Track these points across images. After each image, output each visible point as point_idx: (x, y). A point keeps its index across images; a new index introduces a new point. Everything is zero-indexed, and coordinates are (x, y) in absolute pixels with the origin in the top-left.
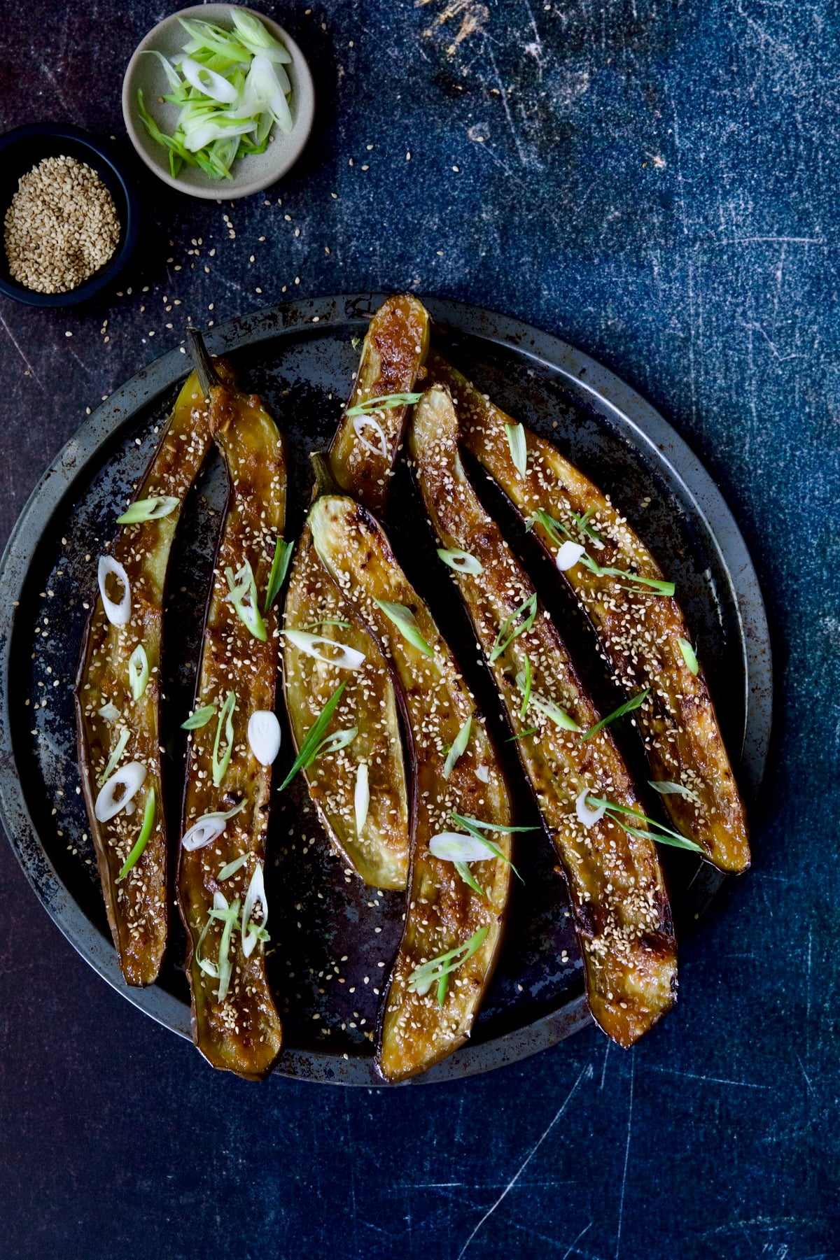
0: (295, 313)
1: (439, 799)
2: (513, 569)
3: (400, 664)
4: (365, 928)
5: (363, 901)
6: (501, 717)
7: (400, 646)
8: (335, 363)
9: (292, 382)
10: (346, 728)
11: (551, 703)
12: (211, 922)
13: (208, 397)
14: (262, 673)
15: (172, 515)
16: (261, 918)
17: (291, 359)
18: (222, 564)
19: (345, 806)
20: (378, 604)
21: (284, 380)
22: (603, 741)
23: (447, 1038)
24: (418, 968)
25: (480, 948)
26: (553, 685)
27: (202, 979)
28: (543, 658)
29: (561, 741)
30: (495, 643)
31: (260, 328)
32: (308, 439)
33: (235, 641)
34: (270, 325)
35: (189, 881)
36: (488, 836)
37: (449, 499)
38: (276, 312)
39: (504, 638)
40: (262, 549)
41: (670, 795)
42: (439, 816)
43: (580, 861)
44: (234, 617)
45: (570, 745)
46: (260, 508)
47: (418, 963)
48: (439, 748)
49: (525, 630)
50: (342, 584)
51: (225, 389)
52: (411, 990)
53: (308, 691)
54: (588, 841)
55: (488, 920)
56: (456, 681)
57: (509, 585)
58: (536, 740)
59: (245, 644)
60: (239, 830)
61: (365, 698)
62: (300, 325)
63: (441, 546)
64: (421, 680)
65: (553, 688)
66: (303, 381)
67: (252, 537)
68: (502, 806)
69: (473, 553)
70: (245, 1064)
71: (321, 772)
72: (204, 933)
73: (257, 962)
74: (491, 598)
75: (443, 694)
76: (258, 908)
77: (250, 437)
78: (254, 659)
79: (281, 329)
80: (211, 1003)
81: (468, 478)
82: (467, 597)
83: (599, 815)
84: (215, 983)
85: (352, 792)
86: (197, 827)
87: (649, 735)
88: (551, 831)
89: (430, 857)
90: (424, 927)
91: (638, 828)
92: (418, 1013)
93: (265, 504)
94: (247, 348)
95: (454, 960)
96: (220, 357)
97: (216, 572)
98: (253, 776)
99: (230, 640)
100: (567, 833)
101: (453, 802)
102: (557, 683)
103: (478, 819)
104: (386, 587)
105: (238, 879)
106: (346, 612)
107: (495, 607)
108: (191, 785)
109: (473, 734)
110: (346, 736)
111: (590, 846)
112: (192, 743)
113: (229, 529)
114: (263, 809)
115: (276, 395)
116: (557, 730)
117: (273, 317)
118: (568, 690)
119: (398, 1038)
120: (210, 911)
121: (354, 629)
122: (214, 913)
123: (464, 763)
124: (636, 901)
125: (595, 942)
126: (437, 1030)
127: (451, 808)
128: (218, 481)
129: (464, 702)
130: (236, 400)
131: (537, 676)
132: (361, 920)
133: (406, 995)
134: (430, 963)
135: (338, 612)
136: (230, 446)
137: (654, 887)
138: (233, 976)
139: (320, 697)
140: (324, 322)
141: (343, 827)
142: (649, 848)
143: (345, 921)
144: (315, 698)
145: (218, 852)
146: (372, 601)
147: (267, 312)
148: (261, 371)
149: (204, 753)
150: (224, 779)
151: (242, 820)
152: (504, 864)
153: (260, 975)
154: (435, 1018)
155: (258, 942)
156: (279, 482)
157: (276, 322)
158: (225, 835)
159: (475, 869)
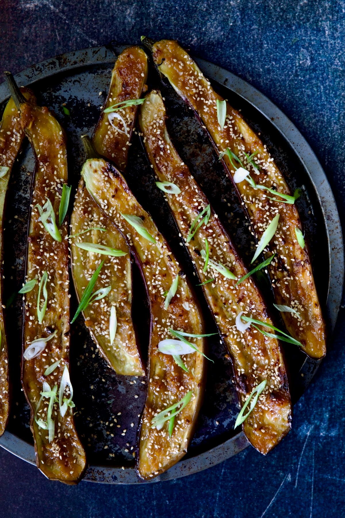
0: (65, 60)
1: (163, 321)
2: (197, 191)
3: (138, 248)
4: (130, 396)
5: (127, 381)
6: (194, 273)
7: (137, 238)
8: (90, 86)
9: (67, 99)
10: (104, 287)
11: (220, 265)
12: (42, 398)
13: (19, 110)
14: (61, 259)
15: (5, 176)
16: (69, 395)
17: (65, 86)
18: (34, 201)
19: (105, 330)
20: (123, 217)
21: (63, 97)
22: (249, 285)
23: (174, 453)
24: (156, 415)
25: (189, 402)
26: (221, 254)
27: (40, 431)
28: (215, 240)
29: (227, 286)
30: (189, 233)
31: (47, 69)
32: (78, 129)
33: (45, 243)
34: (52, 68)
35: (29, 377)
36: (190, 340)
37: (162, 153)
38: (55, 60)
39: (193, 230)
40: (56, 191)
41: (285, 313)
42: (164, 331)
43: (239, 352)
44: (43, 230)
45: (232, 287)
46: (53, 169)
47: (155, 412)
48: (162, 293)
49: (203, 225)
50: (103, 207)
51: (29, 105)
52: (153, 428)
53: (84, 267)
54: (243, 340)
55: (193, 386)
56: (168, 256)
57: (195, 200)
58: (213, 286)
59: (50, 244)
60: (54, 347)
61: (115, 270)
62: (69, 67)
63: (158, 180)
64: (150, 257)
65: (221, 256)
66: (73, 97)
67: (49, 185)
68: (198, 323)
69: (175, 183)
70: (66, 476)
71: (92, 312)
72: (38, 405)
73: (69, 419)
74: (186, 208)
75: (163, 264)
76: (67, 389)
77: (44, 130)
78: (56, 252)
79: (58, 70)
80: (45, 444)
81: (171, 141)
82: (173, 208)
83: (248, 326)
84: (46, 432)
85: (108, 321)
86: (31, 347)
87: (274, 279)
88: (222, 335)
89: (159, 353)
90: (158, 392)
91: (270, 332)
92: (158, 440)
93: (56, 166)
94: (40, 81)
95: (177, 409)
96: (26, 87)
97: (31, 206)
98: (60, 317)
99: (42, 243)
100: (231, 336)
101: (171, 323)
102: (223, 253)
103: (185, 331)
104: (127, 207)
105: (55, 374)
106: (104, 223)
107: (188, 213)
108: (26, 324)
109: (180, 284)
110: (105, 291)
111: (244, 343)
112: (25, 301)
113: (37, 182)
114: (66, 334)
115: (59, 106)
116: (225, 279)
117: (53, 63)
118: (229, 257)
119: (148, 455)
120: (41, 393)
121: (109, 232)
122: (43, 394)
123: (174, 301)
124: (269, 372)
125: (247, 396)
126: (169, 449)
127: (170, 326)
128: (30, 156)
129: (174, 267)
130: (34, 110)
131: (213, 250)
132: (127, 392)
133: (151, 430)
134: (163, 412)
135: (100, 223)
136: (34, 136)
137: (278, 365)
138: (56, 427)
139: (90, 270)
140: (81, 64)
141: (104, 342)
142: (275, 343)
143: (118, 393)
144: (88, 271)
145: (44, 360)
146: (120, 215)
147: (50, 60)
148: (50, 93)
149: (32, 306)
150: (44, 319)
151: (56, 341)
152: (201, 354)
153: (71, 427)
154: (168, 442)
155: (69, 408)
156: (63, 154)
157: (55, 66)
158: (47, 350)
159: (185, 359)
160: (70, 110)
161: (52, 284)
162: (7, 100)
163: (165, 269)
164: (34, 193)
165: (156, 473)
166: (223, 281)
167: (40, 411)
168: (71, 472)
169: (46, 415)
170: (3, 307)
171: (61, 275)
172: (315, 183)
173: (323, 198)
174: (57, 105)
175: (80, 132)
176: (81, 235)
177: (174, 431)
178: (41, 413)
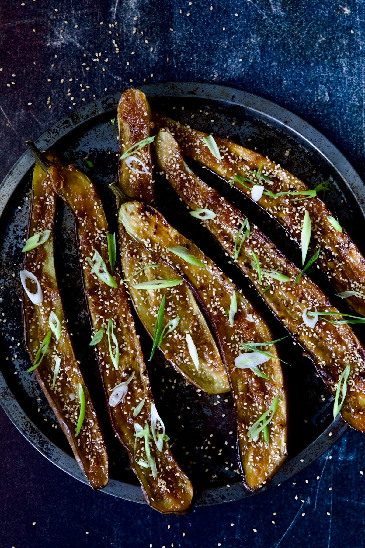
0: (77, 116)
1: (232, 338)
2: (231, 209)
3: (190, 276)
4: (217, 417)
5: (211, 403)
6: (250, 286)
7: (186, 267)
8: (106, 135)
9: (88, 152)
10: (173, 318)
11: (272, 271)
12: (136, 439)
13: (48, 173)
14: (121, 304)
15: (49, 240)
16: (161, 429)
17: (83, 140)
18: (83, 256)
19: (186, 358)
20: (169, 250)
21: (83, 152)
22: (305, 282)
23: (276, 459)
24: (250, 428)
25: (278, 408)
27: (142, 470)
28: (261, 249)
29: (284, 289)
30: (234, 250)
31: (62, 130)
33: (102, 292)
34: (67, 127)
35: (119, 422)
36: (263, 349)
37: (187, 184)
38: (68, 119)
39: (238, 246)
40: (100, 241)
41: (349, 298)
42: (235, 347)
43: (314, 347)
44: (97, 281)
45: (289, 289)
46: (93, 221)
47: (249, 426)
48: (224, 312)
49: (246, 239)
50: (147, 246)
51: (55, 167)
52: (250, 441)
53: (147, 306)
54: (315, 335)
55: (277, 392)
56: (221, 276)
57: (231, 218)
58: (271, 292)
59: (108, 292)
60: (136, 388)
61: (178, 299)
62: (82, 121)
63: (191, 210)
64: (203, 281)
65: (271, 263)
66: (93, 149)
67: (93, 237)
68: (265, 332)
69: (208, 208)
70: (178, 507)
71: (168, 345)
72: (135, 447)
73: (167, 453)
74: (225, 228)
75: (216, 284)
76: (158, 425)
77: (76, 186)
78: (115, 298)
79: (73, 127)
80: (150, 482)
81: (192, 171)
82: (212, 231)
83: (316, 320)
84: (149, 470)
85: (187, 349)
86: (113, 394)
87: (328, 271)
88: (294, 336)
90: (246, 406)
91: (338, 320)
92: (257, 452)
93: (94, 218)
94: (58, 142)
95: (268, 418)
96: (47, 151)
97: (81, 261)
98: (134, 358)
99: (99, 293)
100: (303, 334)
101: (240, 338)
102: (272, 260)
103: (255, 342)
104: (169, 240)
105: (143, 413)
106: (154, 259)
107: (228, 232)
108: (104, 373)
109: (238, 301)
110: (175, 322)
111: (317, 337)
112: (98, 352)
113: (80, 237)
114: (145, 373)
115: (82, 161)
116: (280, 283)
117: (67, 122)
118: (279, 262)
119: (251, 468)
120: (134, 434)
121: (161, 266)
122: (137, 435)
123: (239, 316)
124: (350, 357)
125: (336, 385)
126: (270, 457)
127: (240, 341)
128: (67, 214)
129: (229, 286)
130: (62, 171)
131: (261, 259)
132: (213, 413)
133: (249, 444)
134: (255, 423)
135: (150, 261)
136: (67, 195)
137: (356, 347)
138: (157, 464)
139: (155, 307)
140: (93, 116)
141: (188, 369)
142: (347, 328)
143: (205, 417)
144: (152, 308)
145: (129, 403)
146: (165, 249)
147: (63, 120)
148: (70, 151)
149: (105, 354)
150: (120, 364)
151: (136, 382)
152: (276, 360)
153: (171, 459)
154: (267, 451)
155: (164, 442)
156: (98, 205)
157: (69, 124)
158: (130, 393)
159: (262, 369)
160: (93, 162)
161: (119, 330)
162: (33, 167)
163: (220, 289)
164: (80, 248)
165: (264, 483)
166: (279, 285)
167: (138, 452)
168: (182, 502)
169: (145, 454)
170: (78, 362)
171: (125, 319)
172: (341, 172)
173: (353, 184)
174: (80, 160)
175: (108, 181)
176: (135, 277)
177: (270, 438)
178: (140, 453)
